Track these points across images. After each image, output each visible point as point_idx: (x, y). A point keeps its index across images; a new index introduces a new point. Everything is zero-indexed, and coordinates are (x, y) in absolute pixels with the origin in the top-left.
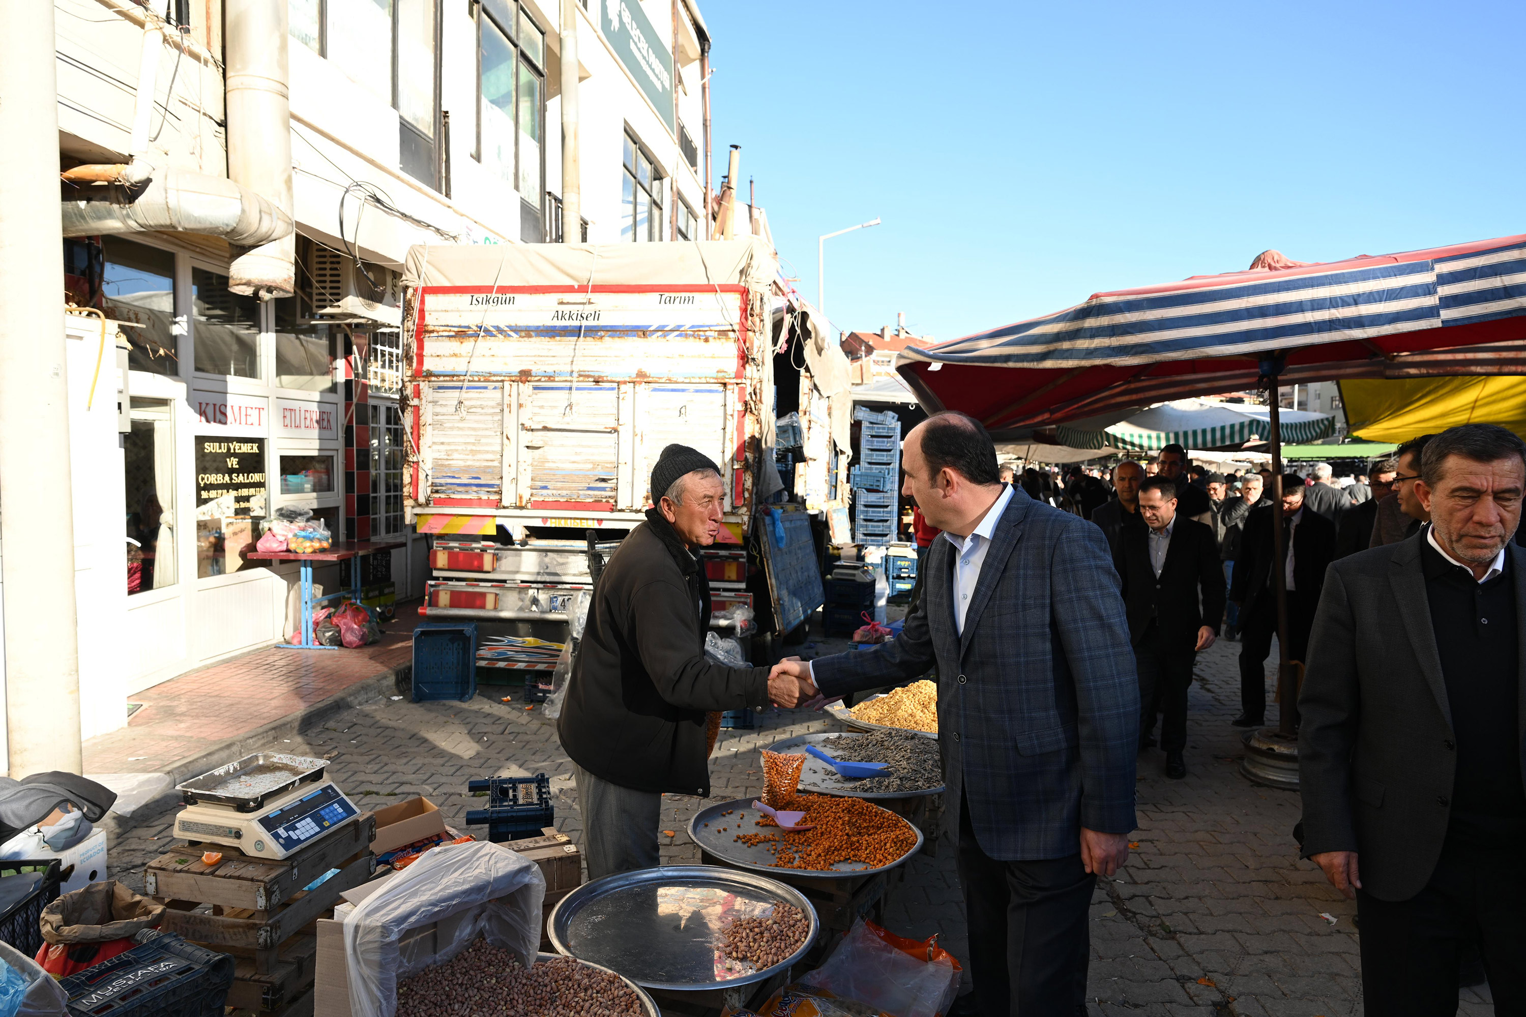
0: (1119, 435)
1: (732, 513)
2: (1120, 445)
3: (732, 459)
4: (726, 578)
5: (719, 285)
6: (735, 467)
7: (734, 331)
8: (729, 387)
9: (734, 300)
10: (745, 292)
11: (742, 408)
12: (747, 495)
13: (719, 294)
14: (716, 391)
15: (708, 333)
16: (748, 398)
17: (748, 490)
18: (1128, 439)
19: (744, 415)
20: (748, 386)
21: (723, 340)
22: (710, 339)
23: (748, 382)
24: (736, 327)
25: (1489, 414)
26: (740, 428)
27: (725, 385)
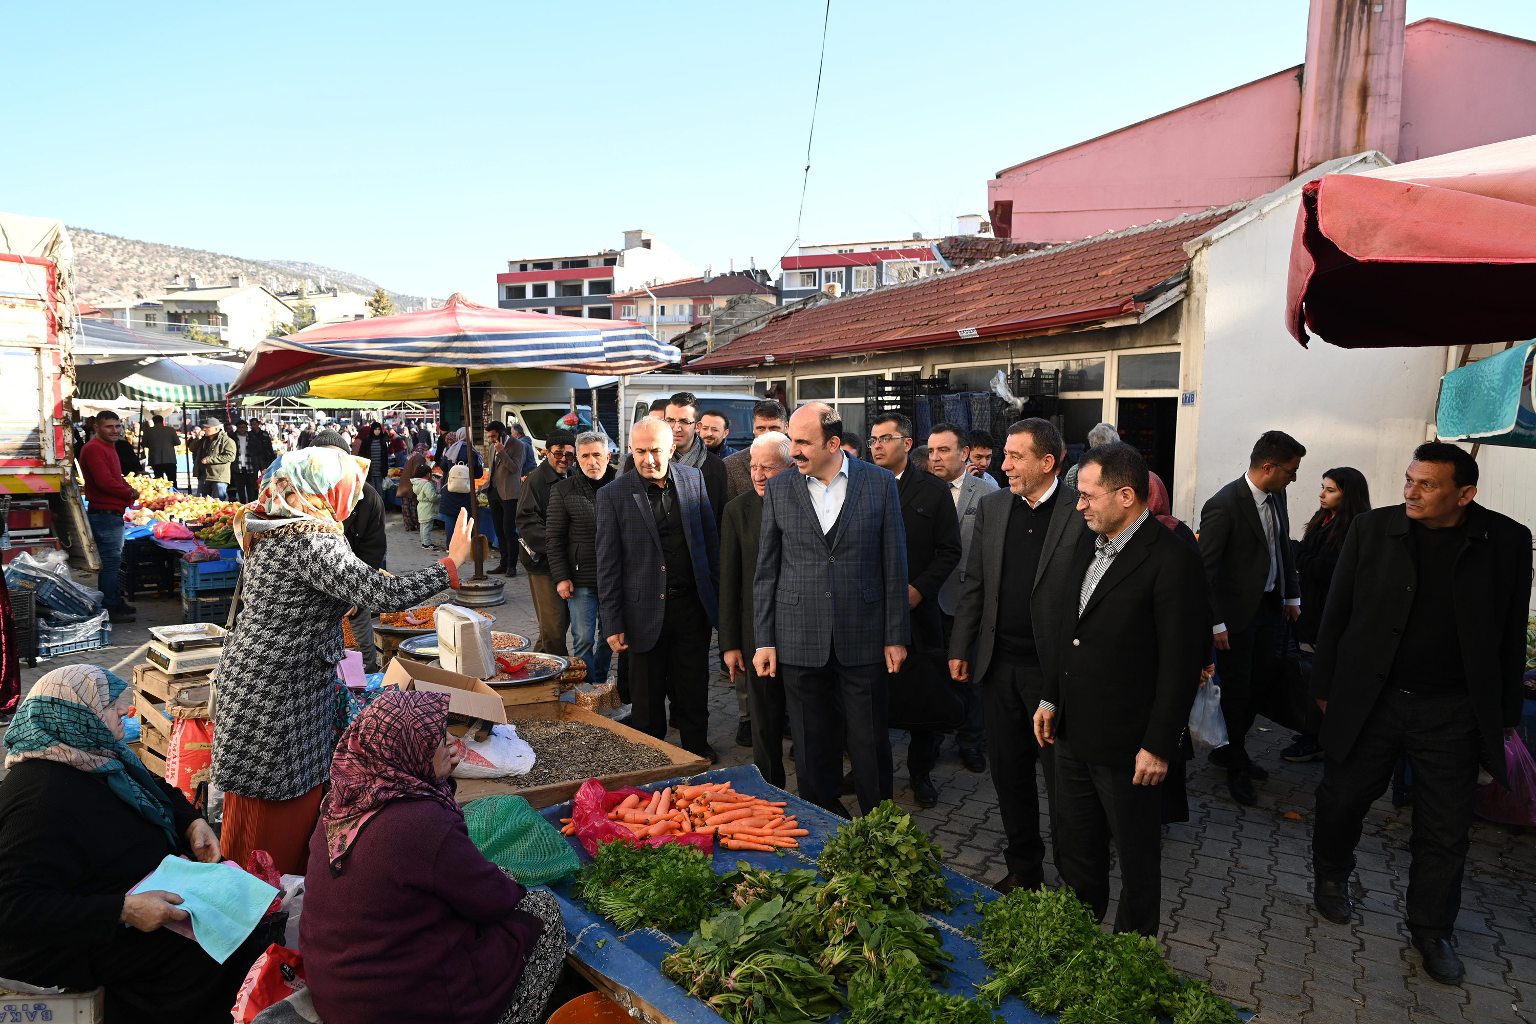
0: (136, 388)
1: (54, 466)
2: (137, 396)
3: (52, 417)
4: (32, 526)
5: (25, 258)
6: (55, 424)
7: (42, 300)
8: (42, 351)
9: (41, 274)
10: (52, 268)
11: (59, 371)
12: (67, 448)
13: (24, 266)
14: (29, 355)
15: (14, 300)
16: (63, 364)
17: (68, 444)
18: (146, 391)
19: (60, 378)
20: (62, 352)
21: (31, 308)
22: (18, 306)
23: (62, 348)
24: (46, 297)
25: (400, 377)
26: (57, 389)
27: (38, 349)
